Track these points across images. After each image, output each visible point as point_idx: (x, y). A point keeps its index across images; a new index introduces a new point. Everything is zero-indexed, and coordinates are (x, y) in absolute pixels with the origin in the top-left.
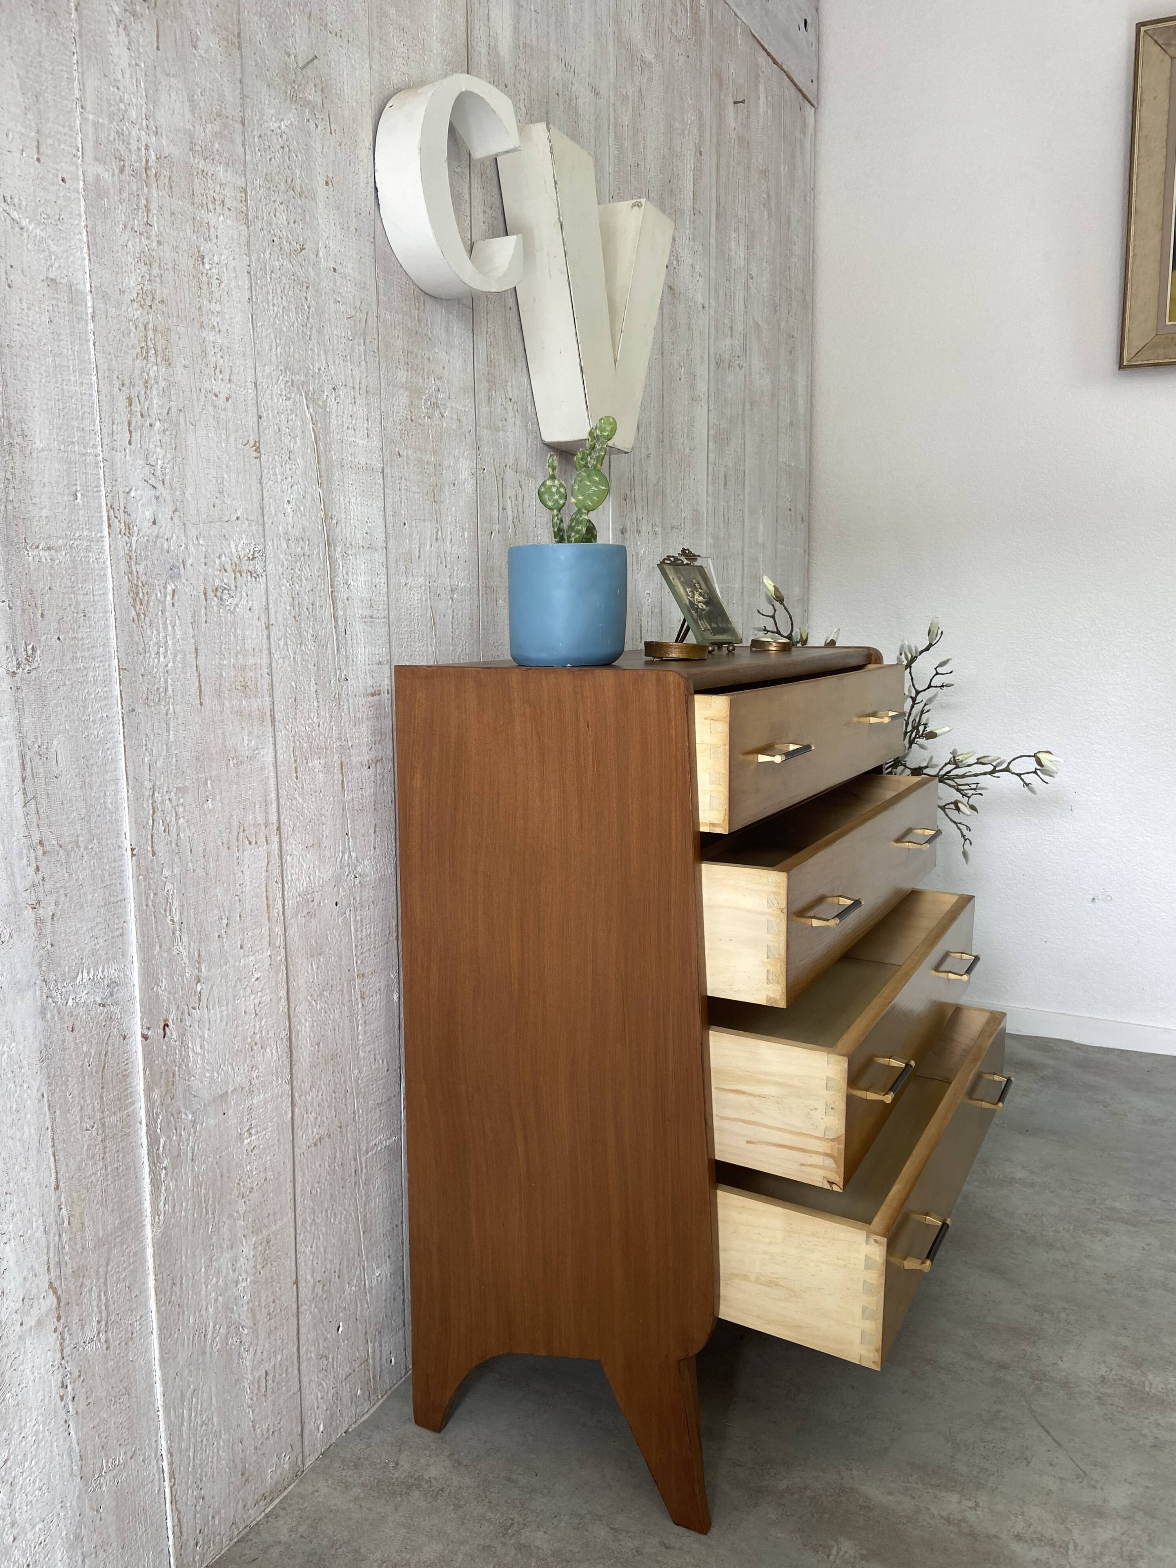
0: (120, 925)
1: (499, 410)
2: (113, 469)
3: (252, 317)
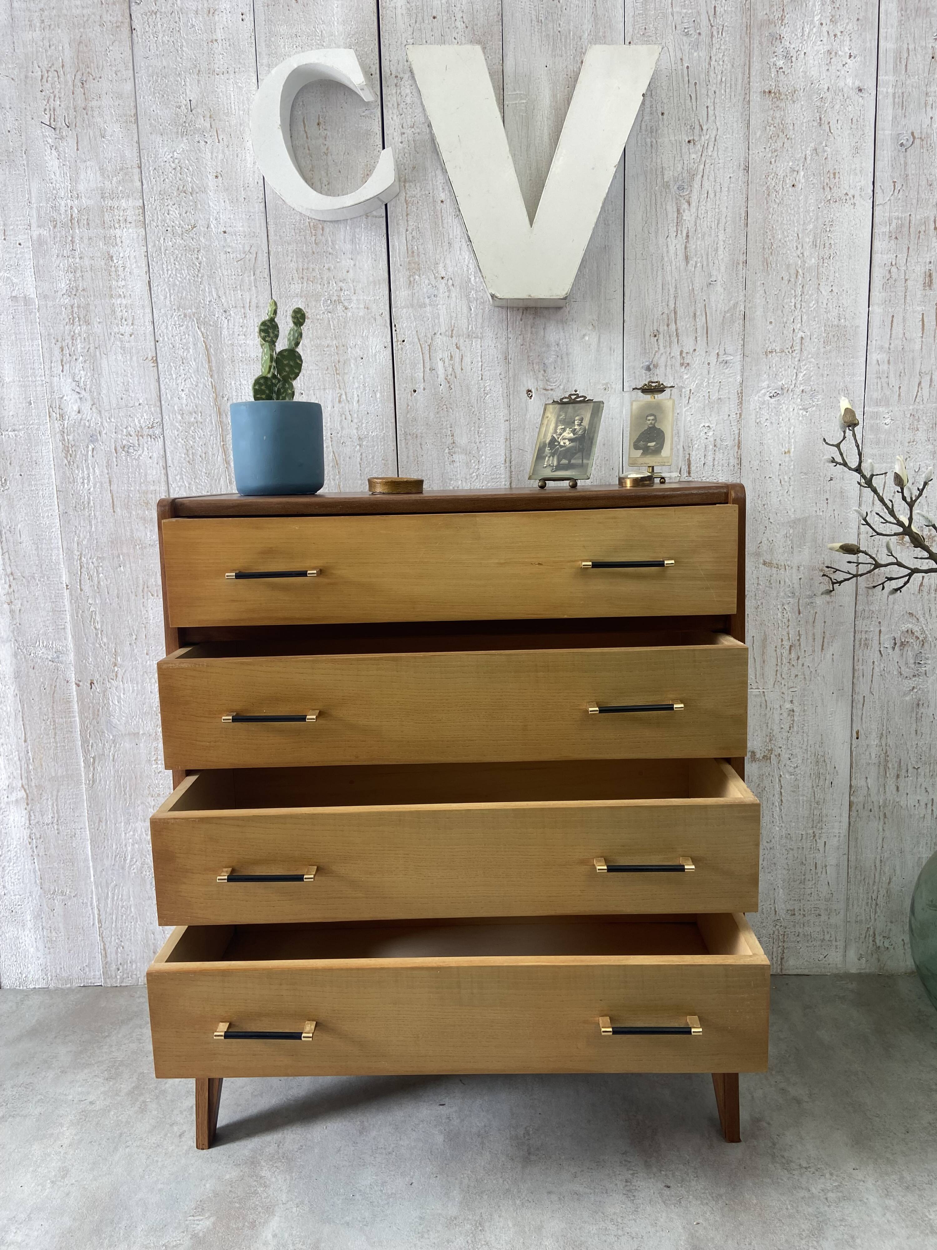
0: (62, 623)
1: (425, 290)
2: (52, 387)
3: (149, 282)
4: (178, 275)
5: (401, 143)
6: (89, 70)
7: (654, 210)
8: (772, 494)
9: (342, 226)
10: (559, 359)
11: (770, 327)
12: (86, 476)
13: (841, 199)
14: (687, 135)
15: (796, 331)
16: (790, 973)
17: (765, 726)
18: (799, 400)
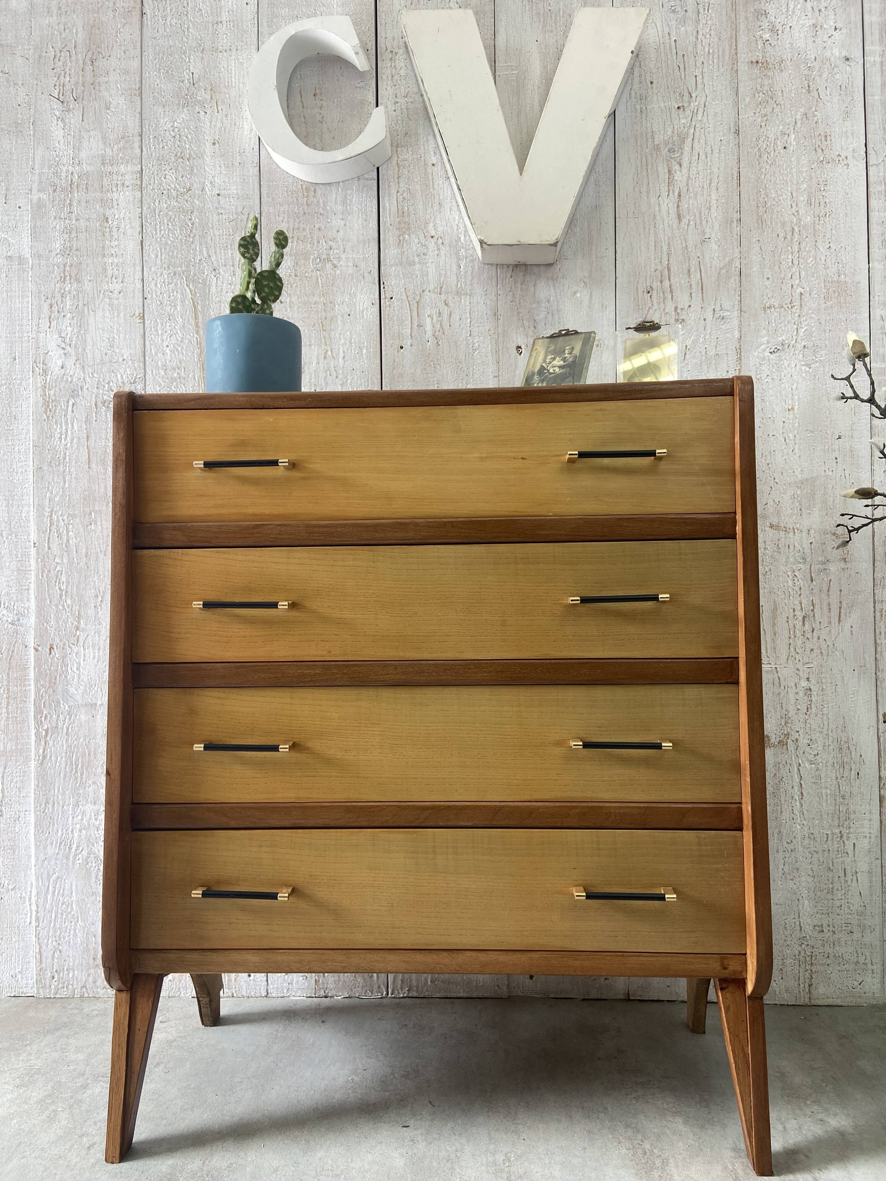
1: (414, 248)
2: (37, 342)
3: (142, 242)
4: (171, 235)
5: (395, 111)
6: (99, 50)
7: (645, 171)
8: (777, 452)
9: (334, 188)
10: (550, 317)
11: (767, 283)
12: (64, 431)
13: (833, 160)
14: (676, 102)
15: (795, 287)
16: (819, 1003)
17: (779, 706)
18: (801, 356)
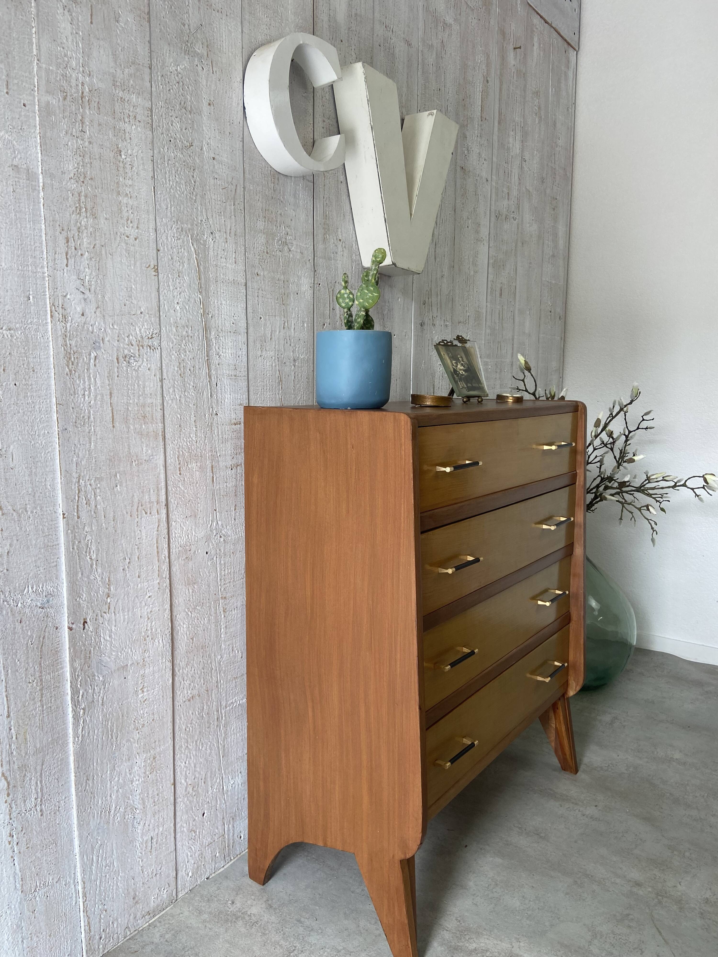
0: (55, 560)
1: (331, 247)
2: (54, 281)
3: (154, 189)
9: (289, 181)
12: (87, 387)
13: (480, 240)
